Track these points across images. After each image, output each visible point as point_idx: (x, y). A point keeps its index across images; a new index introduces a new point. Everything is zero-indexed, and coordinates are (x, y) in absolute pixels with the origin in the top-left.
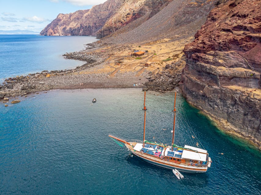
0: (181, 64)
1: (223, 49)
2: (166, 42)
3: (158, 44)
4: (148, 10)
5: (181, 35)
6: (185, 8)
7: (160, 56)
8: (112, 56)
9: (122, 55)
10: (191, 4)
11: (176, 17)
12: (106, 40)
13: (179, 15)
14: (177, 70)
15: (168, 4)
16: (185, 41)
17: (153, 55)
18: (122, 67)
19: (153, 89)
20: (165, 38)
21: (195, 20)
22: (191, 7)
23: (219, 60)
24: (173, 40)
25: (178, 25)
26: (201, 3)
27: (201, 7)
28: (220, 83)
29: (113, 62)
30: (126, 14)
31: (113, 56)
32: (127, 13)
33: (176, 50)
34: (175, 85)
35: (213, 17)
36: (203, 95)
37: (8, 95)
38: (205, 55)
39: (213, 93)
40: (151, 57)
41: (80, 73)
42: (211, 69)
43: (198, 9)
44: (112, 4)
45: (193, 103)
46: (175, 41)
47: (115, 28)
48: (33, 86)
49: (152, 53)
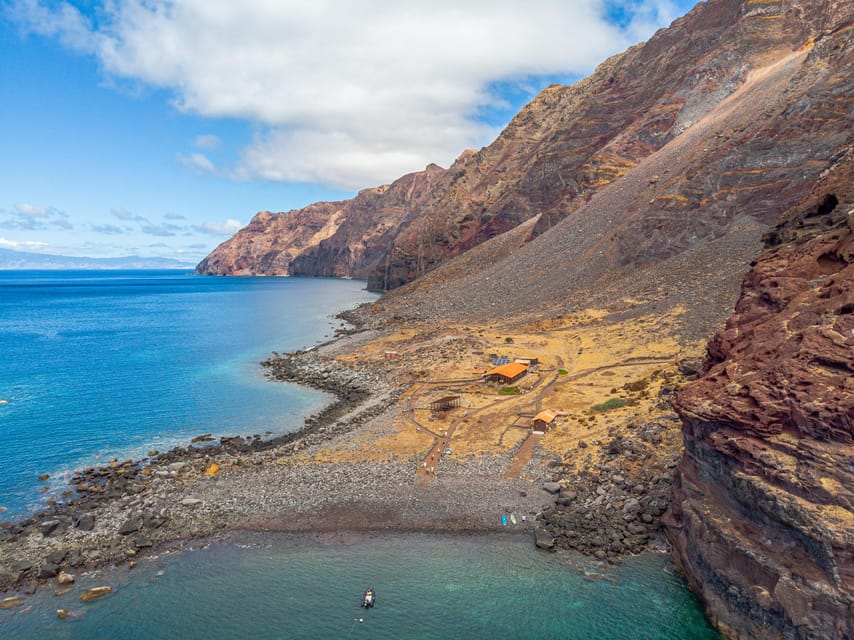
0: (663, 434)
1: (831, 436)
2: (595, 322)
3: (566, 329)
4: (528, 208)
5: (642, 299)
6: (649, 211)
7: (580, 381)
8: (422, 379)
9: (453, 376)
10: (668, 201)
11: (621, 238)
12: (401, 303)
13: (630, 232)
14: (650, 461)
15: (594, 196)
16: (657, 323)
17: (557, 376)
18: (457, 433)
19: (573, 543)
20: (589, 306)
21: (684, 249)
22: (667, 210)
23: (823, 480)
24: (617, 316)
25: (628, 262)
26: (700, 197)
27: (701, 208)
28: (839, 574)
29: (425, 406)
30: (459, 219)
31: (425, 379)
32: (464, 215)
33: (632, 356)
34: (651, 523)
35: (766, 294)
36: (771, 610)
37: (75, 559)
38: (764, 450)
39: (814, 608)
40: (549, 384)
41: (319, 456)
42: (795, 511)
43: (690, 213)
44: (418, 187)
45: (734, 633)
46: (624, 319)
47: (424, 258)
48: (161, 518)
49: (552, 369)
